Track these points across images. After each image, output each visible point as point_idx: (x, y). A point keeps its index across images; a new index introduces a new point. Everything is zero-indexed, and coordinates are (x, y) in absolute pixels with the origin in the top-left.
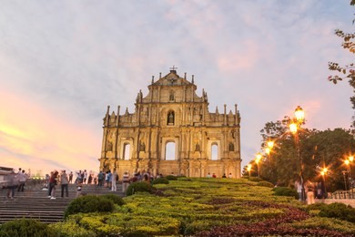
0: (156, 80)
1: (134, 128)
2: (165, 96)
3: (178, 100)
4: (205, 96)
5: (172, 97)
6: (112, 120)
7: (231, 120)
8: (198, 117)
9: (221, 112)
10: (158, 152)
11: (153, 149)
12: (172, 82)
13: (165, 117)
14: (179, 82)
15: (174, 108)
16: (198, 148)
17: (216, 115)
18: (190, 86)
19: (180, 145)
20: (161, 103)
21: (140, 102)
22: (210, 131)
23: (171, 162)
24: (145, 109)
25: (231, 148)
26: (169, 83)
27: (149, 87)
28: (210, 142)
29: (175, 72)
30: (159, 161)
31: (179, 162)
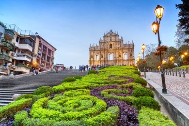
0: (105, 34)
1: (99, 51)
2: (109, 39)
3: (113, 40)
4: (122, 38)
5: (111, 40)
6: (92, 48)
7: (131, 46)
8: (120, 46)
9: (128, 43)
10: (107, 58)
11: (105, 57)
13: (109, 46)
14: (113, 34)
15: (112, 43)
16: (120, 56)
17: (126, 44)
18: (117, 35)
19: (114, 55)
20: (107, 42)
21: (100, 42)
22: (124, 50)
23: (111, 61)
24: (102, 44)
25: (131, 55)
26: (110, 35)
27: (103, 36)
28: (124, 54)
29: (111, 31)
30: (107, 61)
31: (114, 61)
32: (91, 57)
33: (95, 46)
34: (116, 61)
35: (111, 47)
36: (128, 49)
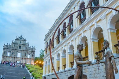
0: (17, 38)
1: (11, 49)
3: (22, 43)
4: (28, 43)
5: (20, 43)
6: (6, 46)
7: (33, 50)
8: (26, 48)
9: (31, 47)
11: (15, 54)
12: (21, 39)
13: (18, 47)
15: (21, 45)
16: (25, 55)
17: (30, 48)
18: (25, 41)
19: (21, 54)
20: (18, 44)
21: (13, 43)
22: (28, 52)
23: (19, 58)
24: (14, 45)
25: (33, 56)
26: (20, 39)
27: (15, 39)
28: (28, 54)
29: (21, 36)
30: (16, 58)
31: (21, 58)
32: (4, 53)
33: (8, 45)
34: (23, 58)
35: (20, 48)
36: (31, 51)
